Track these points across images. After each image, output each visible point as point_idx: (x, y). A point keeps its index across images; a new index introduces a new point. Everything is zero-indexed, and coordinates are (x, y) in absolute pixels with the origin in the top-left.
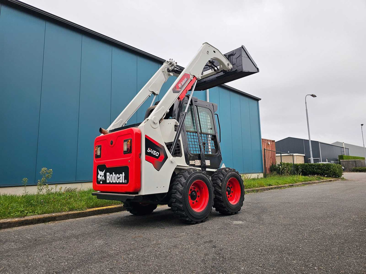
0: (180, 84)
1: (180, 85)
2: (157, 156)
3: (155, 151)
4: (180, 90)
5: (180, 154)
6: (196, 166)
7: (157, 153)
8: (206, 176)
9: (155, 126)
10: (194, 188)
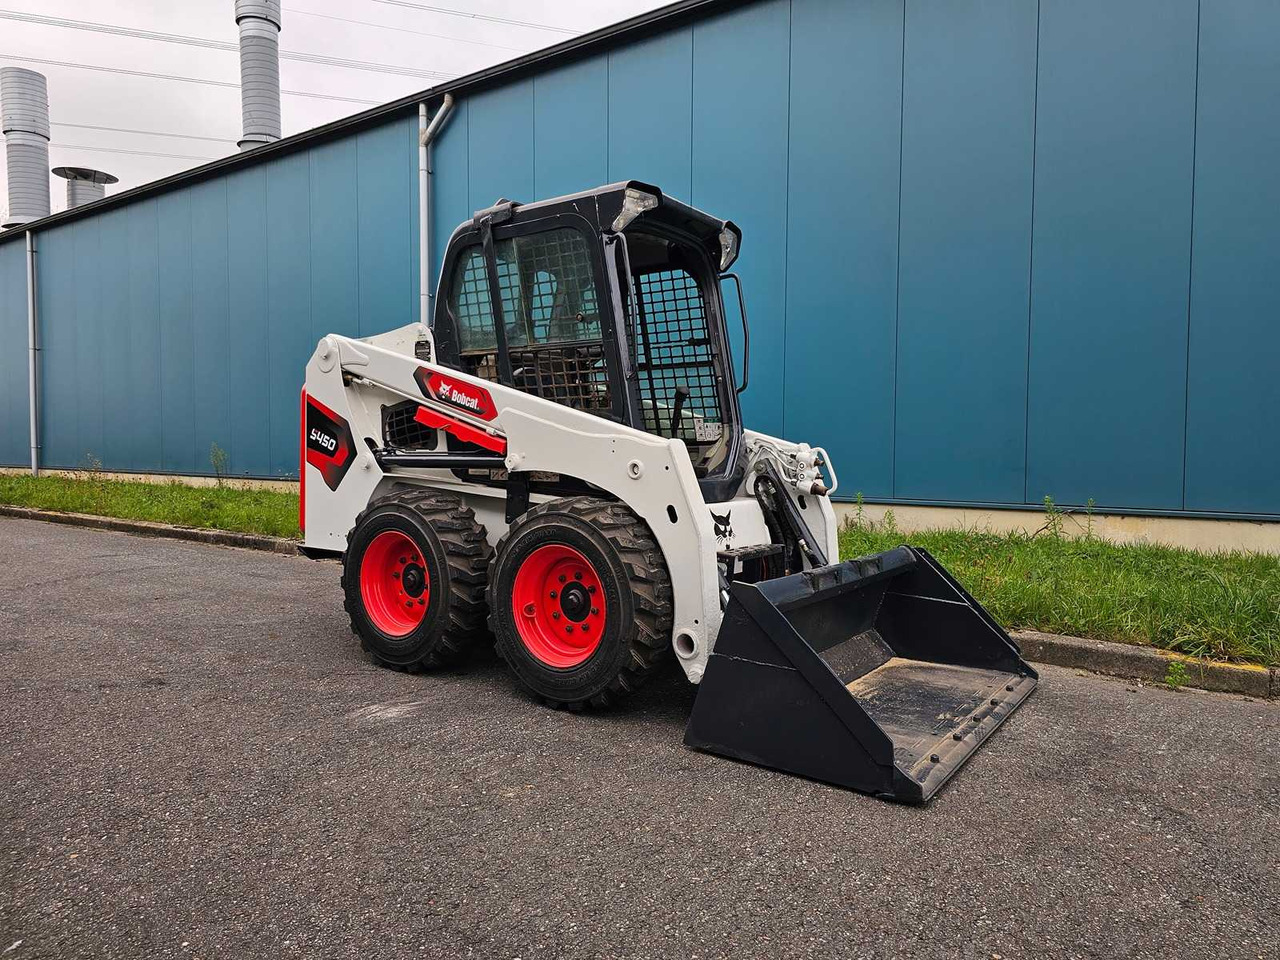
0: (448, 388)
2: (332, 449)
3: (326, 437)
4: (435, 398)
5: (428, 441)
6: (492, 481)
7: (332, 440)
8: (418, 522)
9: (327, 366)
10: (413, 558)
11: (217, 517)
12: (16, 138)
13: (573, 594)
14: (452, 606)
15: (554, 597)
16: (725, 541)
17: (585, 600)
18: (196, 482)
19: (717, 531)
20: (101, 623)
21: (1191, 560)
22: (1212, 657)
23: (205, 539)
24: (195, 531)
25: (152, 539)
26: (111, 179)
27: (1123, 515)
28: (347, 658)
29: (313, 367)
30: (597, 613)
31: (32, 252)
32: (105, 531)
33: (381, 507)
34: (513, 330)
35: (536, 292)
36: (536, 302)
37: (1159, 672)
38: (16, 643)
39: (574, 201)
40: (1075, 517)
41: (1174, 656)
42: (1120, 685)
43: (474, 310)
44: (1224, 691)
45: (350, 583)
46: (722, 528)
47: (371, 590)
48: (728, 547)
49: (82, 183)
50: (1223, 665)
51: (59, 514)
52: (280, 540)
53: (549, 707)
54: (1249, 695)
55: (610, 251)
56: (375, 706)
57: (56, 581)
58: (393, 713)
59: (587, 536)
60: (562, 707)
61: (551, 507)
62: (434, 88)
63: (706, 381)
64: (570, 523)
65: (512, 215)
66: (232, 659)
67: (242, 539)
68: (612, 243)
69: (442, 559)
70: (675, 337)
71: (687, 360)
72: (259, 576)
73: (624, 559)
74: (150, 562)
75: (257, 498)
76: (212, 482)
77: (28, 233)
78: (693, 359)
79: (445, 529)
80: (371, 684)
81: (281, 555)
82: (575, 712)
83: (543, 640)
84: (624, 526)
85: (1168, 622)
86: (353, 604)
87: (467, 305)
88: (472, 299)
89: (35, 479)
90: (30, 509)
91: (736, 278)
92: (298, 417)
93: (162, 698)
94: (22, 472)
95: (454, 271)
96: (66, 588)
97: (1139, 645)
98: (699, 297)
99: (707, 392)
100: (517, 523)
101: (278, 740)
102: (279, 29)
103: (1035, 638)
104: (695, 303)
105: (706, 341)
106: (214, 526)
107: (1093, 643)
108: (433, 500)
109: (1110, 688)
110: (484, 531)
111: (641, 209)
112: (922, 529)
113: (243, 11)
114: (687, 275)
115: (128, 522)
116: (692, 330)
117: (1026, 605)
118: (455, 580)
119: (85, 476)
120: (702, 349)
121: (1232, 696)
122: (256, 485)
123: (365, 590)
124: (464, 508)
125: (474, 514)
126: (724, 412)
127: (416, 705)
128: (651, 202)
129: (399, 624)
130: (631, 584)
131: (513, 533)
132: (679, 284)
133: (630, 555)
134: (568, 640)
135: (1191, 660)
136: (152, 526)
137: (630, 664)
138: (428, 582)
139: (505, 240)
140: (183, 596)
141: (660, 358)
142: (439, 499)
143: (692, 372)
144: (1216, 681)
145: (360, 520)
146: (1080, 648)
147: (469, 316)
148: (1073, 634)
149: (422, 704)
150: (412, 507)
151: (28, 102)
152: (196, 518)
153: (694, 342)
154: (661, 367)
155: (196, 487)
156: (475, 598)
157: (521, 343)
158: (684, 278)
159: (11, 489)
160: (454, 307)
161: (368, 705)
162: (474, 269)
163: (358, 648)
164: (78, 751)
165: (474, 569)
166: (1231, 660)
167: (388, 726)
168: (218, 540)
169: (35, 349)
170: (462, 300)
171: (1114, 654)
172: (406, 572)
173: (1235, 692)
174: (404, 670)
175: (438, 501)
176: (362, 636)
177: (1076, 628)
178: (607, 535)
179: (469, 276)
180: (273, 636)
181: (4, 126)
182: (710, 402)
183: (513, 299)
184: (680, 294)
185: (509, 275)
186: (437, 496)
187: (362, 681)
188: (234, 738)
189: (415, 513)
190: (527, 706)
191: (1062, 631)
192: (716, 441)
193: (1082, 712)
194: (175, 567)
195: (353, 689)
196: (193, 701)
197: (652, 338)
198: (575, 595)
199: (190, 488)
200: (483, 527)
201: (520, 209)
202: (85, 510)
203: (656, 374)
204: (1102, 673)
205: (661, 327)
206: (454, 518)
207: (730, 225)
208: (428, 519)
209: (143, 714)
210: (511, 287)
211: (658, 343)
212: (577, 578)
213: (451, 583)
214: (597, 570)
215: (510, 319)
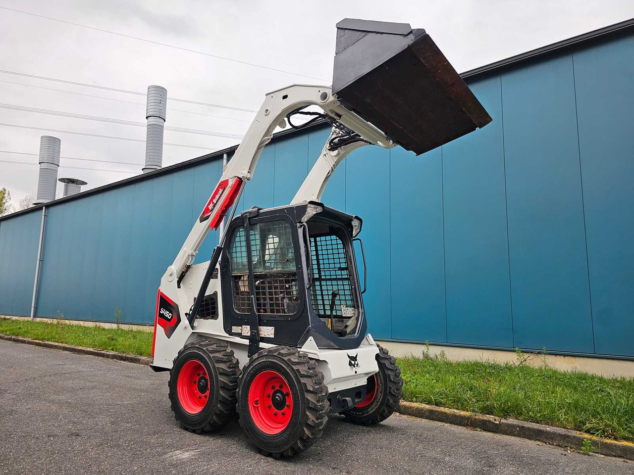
0: (211, 205)
1: (210, 207)
2: (170, 318)
3: (167, 312)
4: (211, 213)
5: (215, 315)
6: (243, 336)
7: (170, 314)
8: (207, 357)
9: (170, 279)
10: (203, 374)
11: (114, 345)
12: (44, 166)
13: (277, 396)
14: (220, 401)
15: (269, 397)
16: (354, 369)
17: (283, 401)
18: (107, 326)
19: (350, 364)
20: (53, 402)
21: (599, 381)
22: (605, 437)
23: (108, 356)
24: (103, 352)
25: (82, 356)
26: (84, 183)
27: (565, 356)
28: (168, 424)
29: (164, 279)
30: (289, 407)
31: (45, 216)
32: (61, 351)
33: (190, 347)
34: (256, 264)
35: (267, 248)
36: (267, 252)
37: (578, 444)
38: (12, 411)
39: (285, 209)
40: (539, 355)
41: (586, 436)
42: (559, 451)
43: (239, 255)
44: (613, 456)
45: (173, 384)
46: (353, 362)
47: (182, 390)
48: (356, 372)
49: (71, 185)
50: (611, 442)
51: (40, 342)
52: (143, 358)
53: (263, 455)
54: (627, 459)
55: (300, 231)
56: (178, 451)
57: (35, 378)
58: (186, 455)
59: (285, 367)
60: (270, 455)
61: (269, 351)
62: (231, 148)
63: (347, 287)
64: (278, 360)
65: (258, 214)
66: (112, 423)
67: (125, 357)
68: (301, 227)
69: (216, 376)
70: (332, 266)
71: (338, 277)
72: (131, 377)
73: (303, 380)
74: (81, 369)
75: (135, 335)
76: (114, 326)
77: (44, 207)
78: (340, 277)
79: (220, 361)
80: (177, 439)
81: (143, 365)
82: (276, 459)
83: (262, 419)
84: (304, 363)
85: (582, 417)
86: (173, 396)
87: (236, 252)
88: (238, 249)
89: (32, 322)
90: (27, 339)
91: (360, 240)
92: (156, 302)
93: (77, 444)
94: (26, 319)
95: (231, 237)
96: (39, 382)
97: (568, 429)
98: (343, 248)
99: (347, 292)
100: (253, 358)
101: (129, 468)
102: (165, 121)
103: (515, 423)
104: (341, 251)
105: (346, 269)
106: (113, 350)
107: (545, 427)
108: (215, 345)
109: (553, 453)
110: (238, 362)
111: (314, 213)
112: (461, 360)
113: (149, 114)
114: (338, 238)
115: (72, 347)
116: (340, 263)
117: (510, 405)
118: (222, 387)
119: (55, 321)
120: (344, 272)
121: (618, 459)
122: (135, 328)
123: (179, 390)
124: (229, 350)
125: (234, 353)
126: (355, 303)
127: (197, 452)
128: (319, 209)
129: (194, 407)
130: (306, 394)
131: (251, 363)
132: (334, 242)
133: (305, 379)
134: (275, 419)
135: (594, 438)
136: (83, 349)
137: (303, 436)
138: (209, 387)
139: (254, 224)
140: (93, 388)
141: (325, 276)
142: (218, 345)
143: (340, 282)
144: (608, 451)
145: (180, 353)
146: (538, 430)
147: (236, 257)
148: (534, 422)
149: (201, 451)
150: (204, 349)
151: (51, 150)
152: (105, 346)
153: (341, 269)
154: (326, 280)
155: (107, 328)
156: (231, 397)
157: (260, 271)
158: (336, 239)
159: (20, 328)
160: (231, 253)
161: (174, 451)
162: (240, 236)
163: (173, 418)
164: (34, 471)
165: (232, 382)
166: (615, 439)
167: (183, 463)
168: (114, 357)
169: (40, 260)
170: (234, 250)
171: (555, 434)
172: (200, 381)
173: (619, 457)
174: (194, 432)
175: (217, 346)
176: (176, 413)
177: (536, 419)
178: (295, 368)
179: (237, 239)
180: (134, 411)
181: (40, 160)
182: (348, 297)
183: (257, 250)
184: (335, 247)
185: (255, 240)
186: (217, 343)
187: (173, 437)
188: (108, 466)
189: (206, 352)
190: (252, 453)
191: (529, 420)
192: (352, 317)
193: (536, 466)
194: (91, 372)
195: (169, 441)
196: (91, 445)
197: (322, 266)
198: (278, 396)
199: (104, 329)
200: (238, 360)
201: (261, 211)
202: (53, 340)
203: (323, 283)
204: (550, 444)
205: (326, 261)
206: (224, 355)
207: (356, 218)
208: (211, 355)
209: (67, 452)
210: (256, 245)
211: (324, 268)
212: (280, 388)
213: (220, 389)
214: (289, 385)
215: (255, 259)
